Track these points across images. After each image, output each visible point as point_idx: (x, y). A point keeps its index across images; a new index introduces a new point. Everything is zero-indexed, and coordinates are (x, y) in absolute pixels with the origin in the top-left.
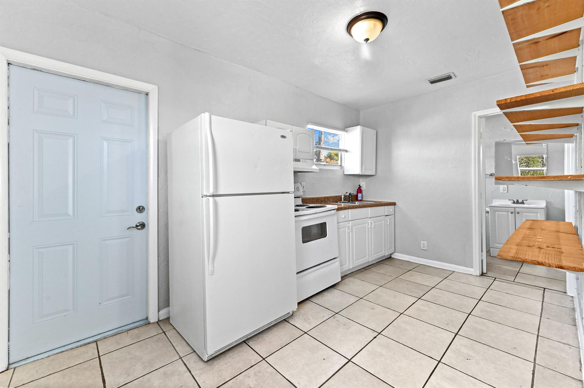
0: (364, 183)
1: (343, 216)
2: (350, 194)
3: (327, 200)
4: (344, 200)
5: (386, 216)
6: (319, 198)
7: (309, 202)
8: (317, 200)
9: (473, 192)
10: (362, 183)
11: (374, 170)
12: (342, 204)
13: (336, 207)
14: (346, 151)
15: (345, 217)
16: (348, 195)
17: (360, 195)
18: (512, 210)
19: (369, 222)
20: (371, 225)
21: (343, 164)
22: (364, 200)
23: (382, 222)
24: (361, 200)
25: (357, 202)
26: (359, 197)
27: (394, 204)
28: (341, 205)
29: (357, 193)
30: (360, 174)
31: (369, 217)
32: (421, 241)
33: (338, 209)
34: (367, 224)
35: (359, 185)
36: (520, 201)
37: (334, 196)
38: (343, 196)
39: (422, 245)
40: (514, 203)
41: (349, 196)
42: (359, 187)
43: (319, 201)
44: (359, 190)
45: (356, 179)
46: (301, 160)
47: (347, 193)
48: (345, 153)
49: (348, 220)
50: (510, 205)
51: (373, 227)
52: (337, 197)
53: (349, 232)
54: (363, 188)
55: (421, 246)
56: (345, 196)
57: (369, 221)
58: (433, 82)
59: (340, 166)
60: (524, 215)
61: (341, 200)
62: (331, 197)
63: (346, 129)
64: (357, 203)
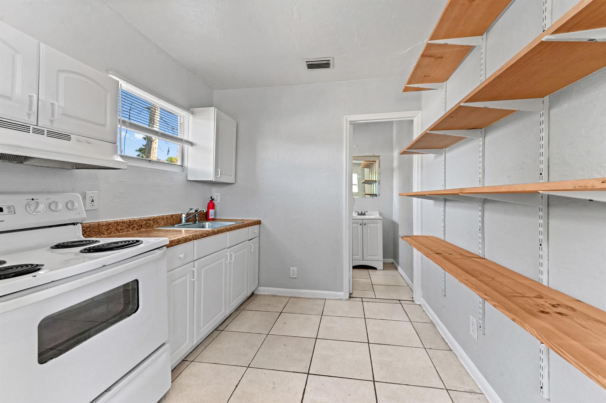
0: (219, 194)
1: (182, 256)
2: (196, 211)
3: (152, 224)
4: (187, 221)
5: (249, 240)
6: (135, 221)
7: (107, 230)
8: (130, 226)
9: (344, 207)
10: (216, 194)
11: (233, 177)
12: (183, 229)
13: (166, 240)
14: (192, 144)
15: (185, 257)
16: (193, 213)
17: (211, 211)
18: (361, 221)
19: (227, 255)
20: (231, 259)
21: (186, 164)
22: (217, 218)
23: (244, 250)
24: (213, 220)
25: (207, 224)
26: (210, 214)
27: (259, 223)
28: (181, 231)
29: (209, 208)
30: (214, 180)
31: (228, 246)
32: (291, 267)
33: (172, 244)
34: (224, 259)
35: (211, 198)
36: (363, 213)
37: (168, 215)
38: (184, 216)
39: (291, 272)
40: (359, 214)
41: (195, 215)
42: (211, 199)
43: (134, 227)
44: (211, 205)
45: (207, 187)
46: (71, 136)
47: (191, 209)
48: (190, 147)
49: (192, 260)
50: (356, 217)
51: (233, 262)
52: (174, 217)
53: (194, 281)
54: (217, 202)
55: (290, 274)
56: (188, 215)
57: (228, 252)
58: (311, 66)
59: (181, 167)
60: (369, 226)
61: (180, 221)
62: (163, 218)
63: (191, 109)
64: (208, 226)
